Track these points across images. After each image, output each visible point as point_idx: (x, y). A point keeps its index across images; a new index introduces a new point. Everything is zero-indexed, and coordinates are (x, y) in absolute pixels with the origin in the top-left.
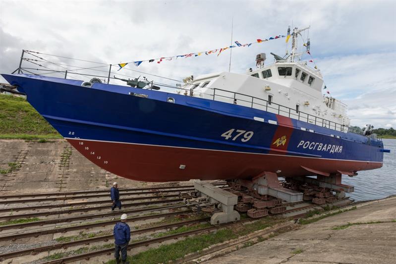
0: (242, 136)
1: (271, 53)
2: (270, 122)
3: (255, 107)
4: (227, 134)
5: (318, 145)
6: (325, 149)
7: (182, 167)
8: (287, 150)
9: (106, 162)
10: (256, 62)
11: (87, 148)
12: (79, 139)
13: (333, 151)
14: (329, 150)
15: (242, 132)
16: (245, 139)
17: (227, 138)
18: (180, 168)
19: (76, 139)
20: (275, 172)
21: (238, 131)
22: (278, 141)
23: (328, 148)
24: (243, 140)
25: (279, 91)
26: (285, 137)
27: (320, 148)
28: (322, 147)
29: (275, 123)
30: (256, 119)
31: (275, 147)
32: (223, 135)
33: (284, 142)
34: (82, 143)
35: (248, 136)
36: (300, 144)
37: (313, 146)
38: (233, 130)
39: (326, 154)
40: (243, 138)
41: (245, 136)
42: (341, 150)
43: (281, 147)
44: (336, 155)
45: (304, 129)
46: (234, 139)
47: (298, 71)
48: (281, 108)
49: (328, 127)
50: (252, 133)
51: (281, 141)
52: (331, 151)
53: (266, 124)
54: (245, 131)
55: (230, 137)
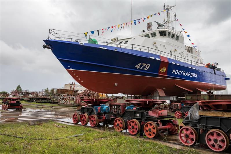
0: (145, 67)
1: (155, 22)
2: (157, 59)
3: (150, 52)
4: (138, 66)
5: (183, 73)
6: (187, 75)
7: (116, 84)
8: (167, 75)
9: (82, 81)
10: (147, 27)
11: (75, 74)
12: (72, 69)
13: (192, 76)
14: (190, 75)
15: (145, 64)
16: (146, 68)
17: (138, 68)
18: (115, 85)
19: (70, 69)
20: (162, 89)
21: (143, 64)
22: (162, 69)
23: (189, 74)
24: (145, 69)
25: (161, 44)
26: (165, 67)
27: (184, 74)
28: (186, 74)
29: (159, 60)
30: (151, 57)
31: (161, 73)
32: (136, 67)
33: (165, 70)
34: (73, 72)
35: (148, 67)
36: (173, 72)
37: (180, 73)
38: (141, 63)
39: (188, 78)
40: (145, 68)
41: (146, 67)
42: (196, 76)
43: (164, 73)
44: (194, 79)
45: (174, 63)
46: (141, 69)
47: (169, 33)
48: (162, 53)
49: (187, 63)
50: (149, 65)
51: (163, 70)
52: (191, 76)
53: (155, 60)
54: (146, 64)
55: (139, 67)
